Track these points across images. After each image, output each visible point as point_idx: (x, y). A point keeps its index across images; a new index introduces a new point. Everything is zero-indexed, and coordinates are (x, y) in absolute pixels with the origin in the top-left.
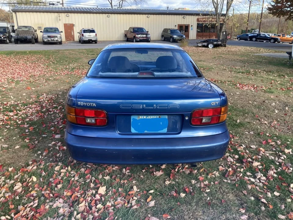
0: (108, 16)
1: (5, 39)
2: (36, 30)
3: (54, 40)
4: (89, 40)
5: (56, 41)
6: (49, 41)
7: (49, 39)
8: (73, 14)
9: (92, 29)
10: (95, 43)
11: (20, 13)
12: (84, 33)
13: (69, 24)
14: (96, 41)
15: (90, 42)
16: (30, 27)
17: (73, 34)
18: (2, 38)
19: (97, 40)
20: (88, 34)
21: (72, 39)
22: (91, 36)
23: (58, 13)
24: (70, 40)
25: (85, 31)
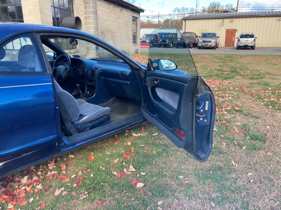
0: (279, 20)
1: (169, 44)
2: (197, 35)
3: (207, 45)
4: (244, 45)
5: (210, 45)
6: (203, 45)
7: (204, 44)
8: (237, 20)
9: (251, 34)
10: (252, 49)
11: (189, 21)
12: (240, 38)
13: (231, 29)
14: (253, 47)
15: (246, 47)
16: (193, 33)
17: (233, 40)
18: (167, 42)
19: (255, 46)
20: (245, 39)
21: (232, 45)
22: (249, 41)
23: (223, 19)
24: (230, 46)
25: (242, 36)
